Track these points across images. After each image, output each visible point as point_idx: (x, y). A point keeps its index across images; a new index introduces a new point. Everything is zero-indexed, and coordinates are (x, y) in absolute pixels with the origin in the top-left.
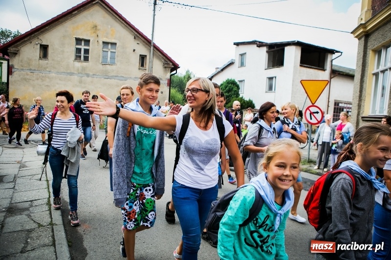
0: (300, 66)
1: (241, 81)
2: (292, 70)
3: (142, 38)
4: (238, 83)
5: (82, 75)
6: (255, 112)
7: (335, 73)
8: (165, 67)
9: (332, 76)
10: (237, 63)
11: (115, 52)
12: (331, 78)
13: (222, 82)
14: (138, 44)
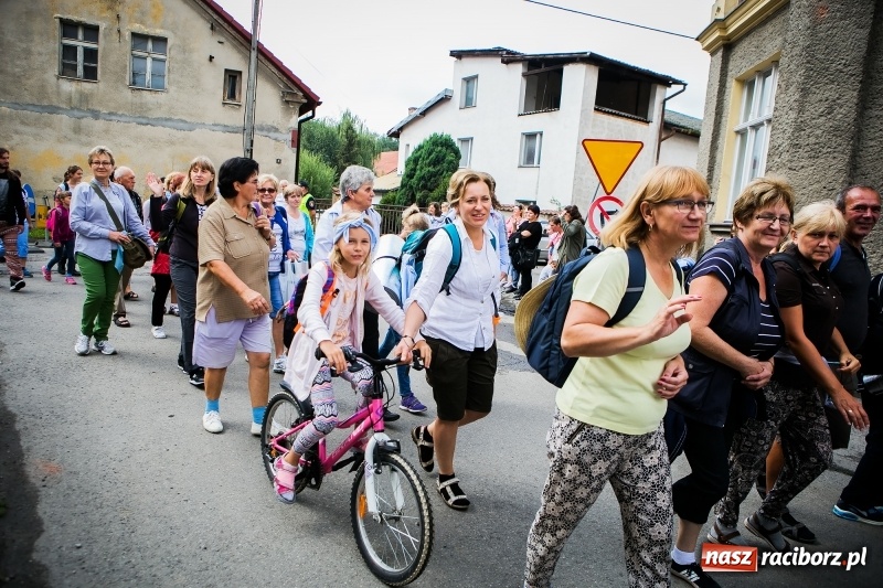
0: (596, 110)
1: (465, 141)
2: (577, 119)
3: (230, 29)
4: (458, 144)
5: (83, 114)
7: (670, 129)
8: (287, 102)
9: (664, 136)
10: (458, 99)
11: (164, 61)
12: (660, 140)
13: (420, 141)
14: (220, 42)
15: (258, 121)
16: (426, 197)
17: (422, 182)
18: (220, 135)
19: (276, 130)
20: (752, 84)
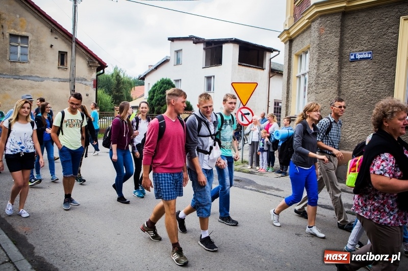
0: (239, 64)
1: (177, 81)
2: (230, 69)
3: (61, 32)
4: (174, 83)
7: (274, 72)
8: (90, 66)
9: (271, 75)
10: (173, 61)
11: (27, 47)
12: (270, 77)
13: (156, 82)
14: (55, 38)
15: (77, 75)
16: (160, 109)
17: (158, 102)
18: (57, 83)
19: (86, 80)
20: (301, 56)
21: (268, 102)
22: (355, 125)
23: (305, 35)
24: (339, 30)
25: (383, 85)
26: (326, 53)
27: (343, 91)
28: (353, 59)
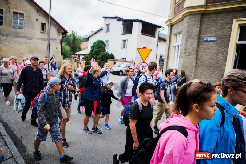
0: (142, 34)
1: (107, 41)
2: (137, 37)
3: (42, 12)
4: (105, 43)
6: (115, 61)
7: (160, 39)
8: (59, 32)
9: (159, 41)
10: (105, 30)
11: (23, 20)
12: (158, 42)
13: (95, 42)
14: (39, 15)
15: (51, 37)
16: (97, 57)
17: (96, 53)
18: (40, 41)
19: (56, 40)
20: (177, 35)
21: (157, 55)
22: (204, 77)
23: (180, 24)
24: (199, 23)
25: (221, 57)
26: (191, 36)
27: (199, 58)
28: (206, 41)
